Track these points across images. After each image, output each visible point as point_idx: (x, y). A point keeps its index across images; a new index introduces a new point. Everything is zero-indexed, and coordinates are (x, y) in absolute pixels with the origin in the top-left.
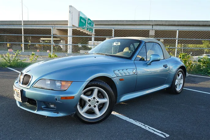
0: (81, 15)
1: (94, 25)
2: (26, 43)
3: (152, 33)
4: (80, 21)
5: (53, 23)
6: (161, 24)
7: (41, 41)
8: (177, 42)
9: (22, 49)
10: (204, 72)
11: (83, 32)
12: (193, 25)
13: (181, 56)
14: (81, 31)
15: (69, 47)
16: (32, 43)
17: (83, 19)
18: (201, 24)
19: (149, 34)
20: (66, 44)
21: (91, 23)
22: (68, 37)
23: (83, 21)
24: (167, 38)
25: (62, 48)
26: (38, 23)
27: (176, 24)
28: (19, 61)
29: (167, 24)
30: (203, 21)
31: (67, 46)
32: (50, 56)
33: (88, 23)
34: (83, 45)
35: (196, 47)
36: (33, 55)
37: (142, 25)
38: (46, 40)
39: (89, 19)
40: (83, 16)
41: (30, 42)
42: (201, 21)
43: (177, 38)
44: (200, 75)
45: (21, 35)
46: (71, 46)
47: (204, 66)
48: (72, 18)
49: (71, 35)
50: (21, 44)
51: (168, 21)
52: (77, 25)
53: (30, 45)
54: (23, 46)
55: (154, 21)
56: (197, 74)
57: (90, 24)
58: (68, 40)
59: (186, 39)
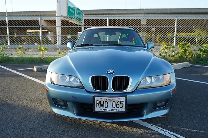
0: (69, 5)
1: (83, 14)
2: (12, 36)
3: (144, 22)
4: (69, 12)
5: (39, 14)
6: (153, 12)
7: (27, 33)
8: (175, 31)
9: (8, 43)
10: (205, 61)
11: (72, 22)
12: (185, 13)
13: (181, 45)
14: (70, 21)
15: (58, 38)
16: (19, 36)
17: (72, 9)
18: (193, 12)
19: (140, 23)
20: (55, 36)
21: (80, 12)
22: (57, 28)
23: (71, 10)
24: (165, 26)
25: (50, 39)
26: (23, 14)
27: (168, 12)
28: (5, 55)
29: (159, 12)
30: (195, 9)
31: (55, 38)
32: (40, 49)
33: (77, 13)
34: (72, 36)
35: (188, 36)
36: (20, 48)
37: (133, 14)
38: (32, 32)
39: (78, 9)
40: (71, 6)
41: (16, 34)
42: (193, 9)
43: (176, 26)
44: (201, 64)
45: (6, 27)
46: (60, 38)
47: (204, 55)
48: (60, 8)
49: (60, 25)
50: (6, 37)
51: (160, 9)
52: (65, 14)
53: (16, 38)
54: (8, 39)
55: (146, 9)
56: (197, 63)
57: (79, 14)
58: (57, 31)
59: (185, 27)
